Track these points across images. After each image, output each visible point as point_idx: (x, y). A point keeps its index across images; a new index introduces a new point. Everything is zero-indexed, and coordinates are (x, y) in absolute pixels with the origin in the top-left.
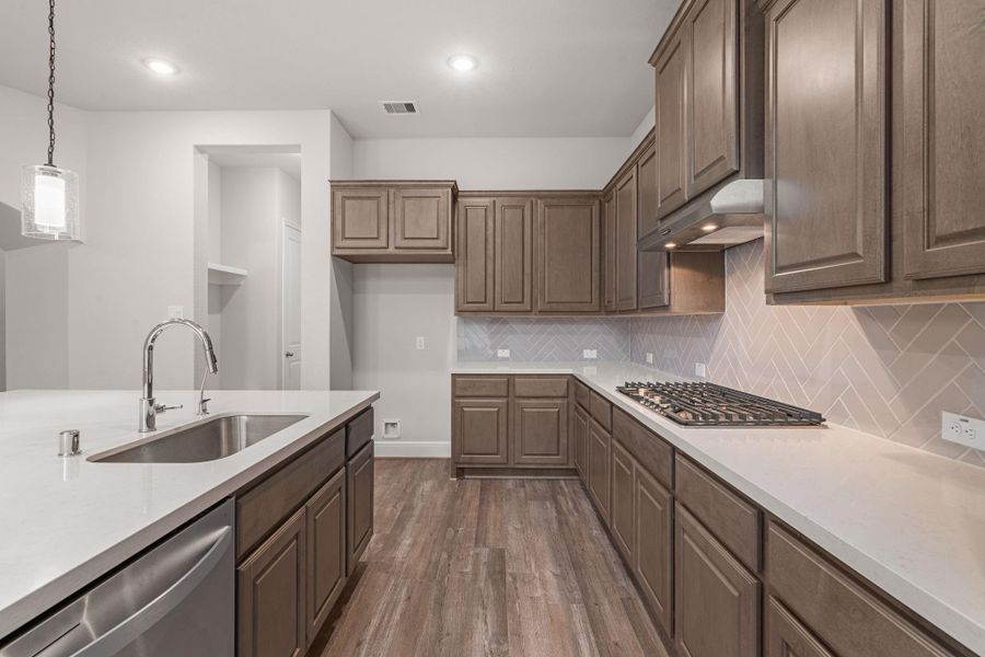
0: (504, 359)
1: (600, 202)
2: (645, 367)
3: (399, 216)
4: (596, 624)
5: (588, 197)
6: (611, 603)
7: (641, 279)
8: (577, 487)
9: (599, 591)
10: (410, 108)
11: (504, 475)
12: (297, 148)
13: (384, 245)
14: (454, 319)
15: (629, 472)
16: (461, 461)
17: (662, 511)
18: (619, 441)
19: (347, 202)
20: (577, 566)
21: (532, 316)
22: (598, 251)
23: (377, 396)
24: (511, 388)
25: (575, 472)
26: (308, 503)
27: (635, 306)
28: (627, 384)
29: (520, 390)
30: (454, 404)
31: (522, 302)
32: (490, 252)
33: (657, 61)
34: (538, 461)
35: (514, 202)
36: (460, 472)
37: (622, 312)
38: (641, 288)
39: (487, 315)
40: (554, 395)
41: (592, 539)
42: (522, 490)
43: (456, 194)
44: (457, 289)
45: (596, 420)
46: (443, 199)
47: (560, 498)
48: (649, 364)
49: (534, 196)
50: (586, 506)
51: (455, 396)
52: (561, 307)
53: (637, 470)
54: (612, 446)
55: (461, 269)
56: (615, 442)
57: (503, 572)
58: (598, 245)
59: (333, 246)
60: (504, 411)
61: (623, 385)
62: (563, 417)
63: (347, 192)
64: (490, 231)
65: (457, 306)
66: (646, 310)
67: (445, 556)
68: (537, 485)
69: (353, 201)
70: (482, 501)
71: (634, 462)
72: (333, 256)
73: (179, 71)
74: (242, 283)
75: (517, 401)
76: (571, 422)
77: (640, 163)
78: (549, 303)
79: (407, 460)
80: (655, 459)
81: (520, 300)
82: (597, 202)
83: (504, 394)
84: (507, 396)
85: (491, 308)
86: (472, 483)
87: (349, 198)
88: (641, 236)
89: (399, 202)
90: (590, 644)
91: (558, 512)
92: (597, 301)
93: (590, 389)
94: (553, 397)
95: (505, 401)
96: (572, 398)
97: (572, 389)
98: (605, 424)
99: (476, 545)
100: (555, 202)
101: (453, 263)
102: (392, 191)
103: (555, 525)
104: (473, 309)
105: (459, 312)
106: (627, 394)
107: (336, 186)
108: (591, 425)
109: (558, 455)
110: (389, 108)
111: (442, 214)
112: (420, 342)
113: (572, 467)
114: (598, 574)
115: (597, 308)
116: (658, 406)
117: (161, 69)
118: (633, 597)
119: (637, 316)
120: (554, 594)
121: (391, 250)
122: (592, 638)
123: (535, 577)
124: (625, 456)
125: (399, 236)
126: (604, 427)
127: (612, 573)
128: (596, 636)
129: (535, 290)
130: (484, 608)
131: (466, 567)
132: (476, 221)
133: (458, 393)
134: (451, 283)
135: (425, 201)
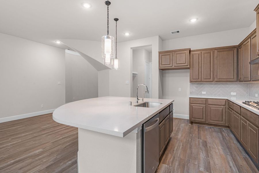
0: (204, 94)
1: (237, 49)
2: (255, 98)
3: (175, 58)
4: (235, 160)
5: (233, 48)
6: (240, 158)
7: (252, 72)
8: (229, 131)
9: (236, 154)
10: (178, 32)
11: (204, 125)
12: (151, 45)
13: (171, 66)
14: (189, 83)
15: (246, 124)
16: (192, 120)
17: (256, 133)
18: (243, 117)
19: (163, 57)
20: (229, 148)
21: (213, 83)
22: (236, 63)
23: (174, 101)
24: (207, 102)
25: (228, 127)
26: (165, 119)
27: (250, 80)
28: (246, 102)
29: (210, 102)
30: (190, 105)
31: (210, 79)
32: (200, 66)
33: (257, 10)
34: (216, 123)
35: (208, 51)
36: (192, 123)
37: (245, 81)
38: (252, 74)
39: (199, 82)
40: (220, 104)
41: (234, 143)
42: (210, 129)
43: (190, 51)
44: (190, 76)
45: (235, 112)
46: (187, 53)
47: (223, 133)
48: (256, 97)
49: (214, 49)
50: (232, 136)
51: (190, 103)
52: (223, 80)
53: (248, 123)
54: (241, 118)
55: (191, 70)
56: (241, 117)
57: (206, 145)
58: (236, 62)
59: (159, 67)
60: (205, 107)
61: (245, 102)
62: (224, 111)
63: (162, 54)
64: (200, 60)
65: (190, 80)
66: (253, 81)
67: (190, 139)
68: (215, 129)
69: (164, 56)
70: (199, 130)
71: (248, 122)
72: (159, 69)
73: (130, 34)
74: (137, 75)
75: (209, 105)
76: (227, 113)
77: (252, 38)
78: (219, 79)
79: (177, 118)
80: (254, 120)
81: (210, 78)
82: (236, 49)
83: (205, 103)
84: (206, 104)
85: (200, 81)
86: (195, 126)
87: (163, 55)
88: (252, 60)
89: (175, 55)
90: (233, 164)
91: (222, 136)
92: (236, 78)
93: (233, 103)
94: (220, 105)
95: (205, 105)
96: (227, 106)
97: (227, 103)
98: (238, 112)
99: (198, 139)
100: (221, 50)
101: (189, 69)
102: (173, 53)
103: (222, 139)
104: (195, 81)
105: (191, 82)
106: (246, 104)
107: (160, 53)
108: (233, 113)
109: (222, 121)
110: (173, 33)
111: (187, 57)
112: (180, 89)
113: (227, 125)
114: (236, 151)
115: (236, 80)
116: (255, 107)
117: (127, 34)
118: (247, 158)
119: (250, 82)
120: (222, 152)
121: (173, 67)
122: (234, 163)
123: (216, 148)
124: (245, 120)
125: (175, 64)
126: (238, 113)
127: (241, 152)
128: (235, 162)
129: (214, 76)
130: (202, 151)
131: (196, 142)
132: (196, 58)
133: (191, 102)
134: (189, 74)
135: (182, 54)
